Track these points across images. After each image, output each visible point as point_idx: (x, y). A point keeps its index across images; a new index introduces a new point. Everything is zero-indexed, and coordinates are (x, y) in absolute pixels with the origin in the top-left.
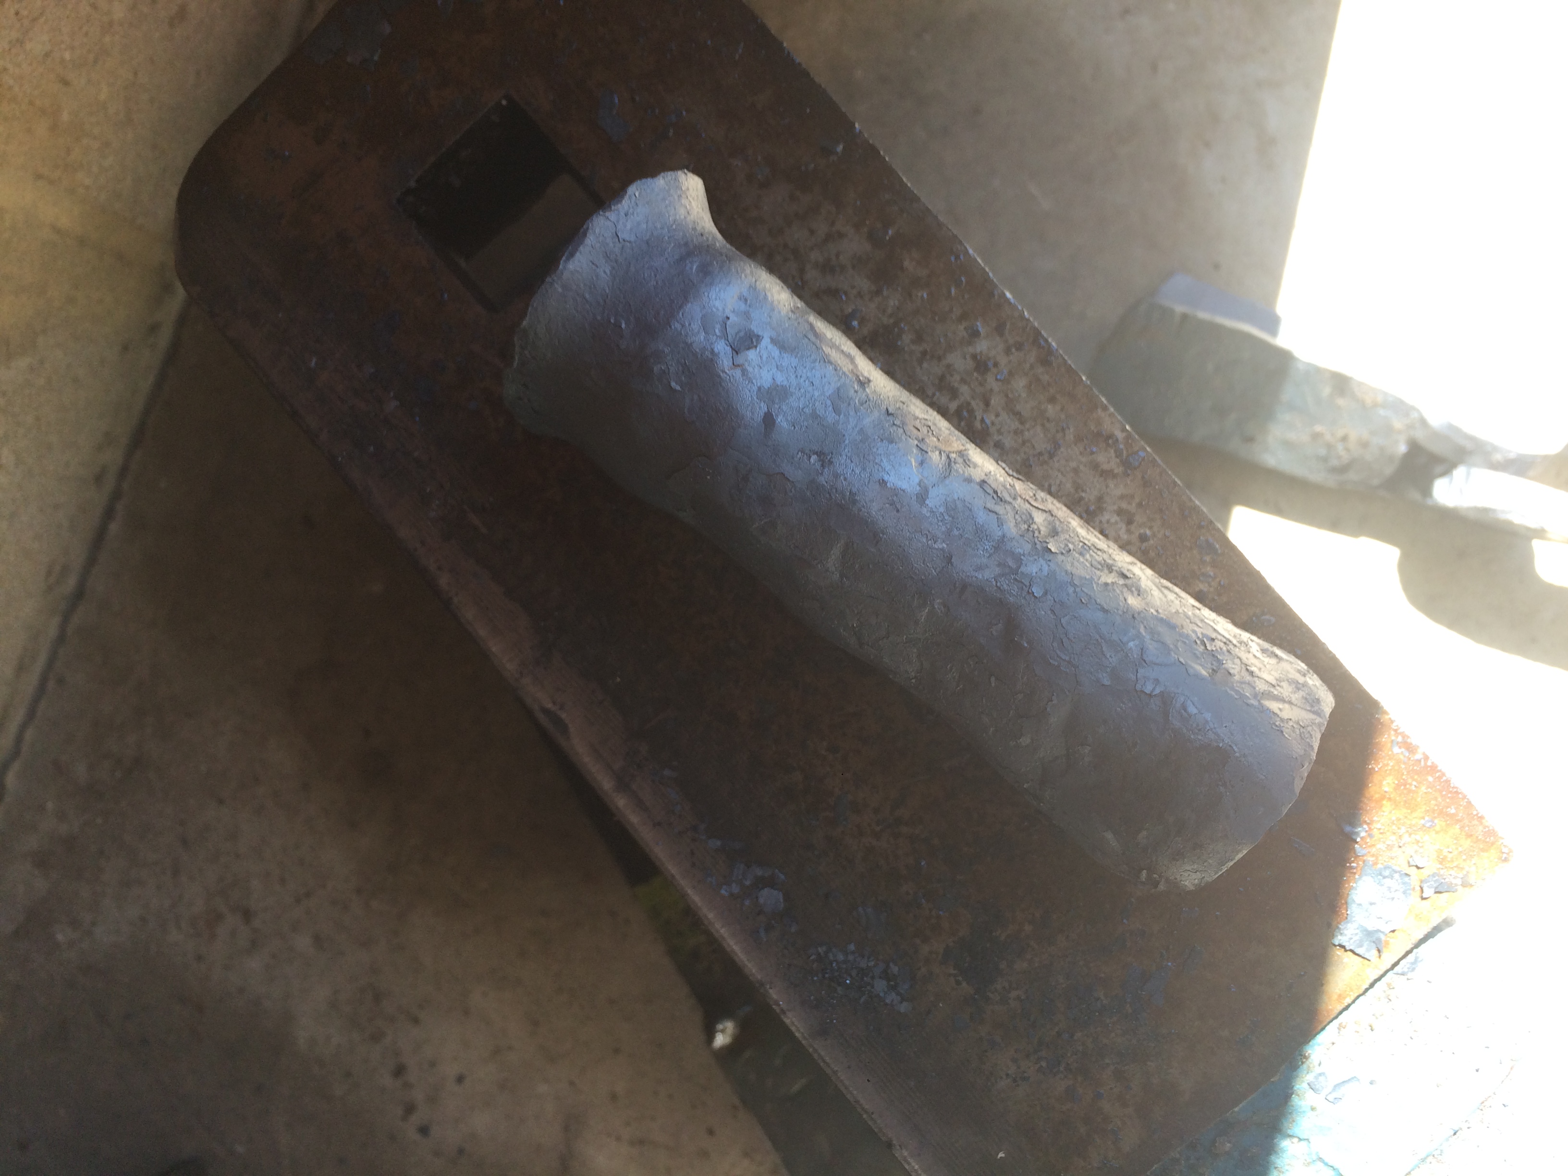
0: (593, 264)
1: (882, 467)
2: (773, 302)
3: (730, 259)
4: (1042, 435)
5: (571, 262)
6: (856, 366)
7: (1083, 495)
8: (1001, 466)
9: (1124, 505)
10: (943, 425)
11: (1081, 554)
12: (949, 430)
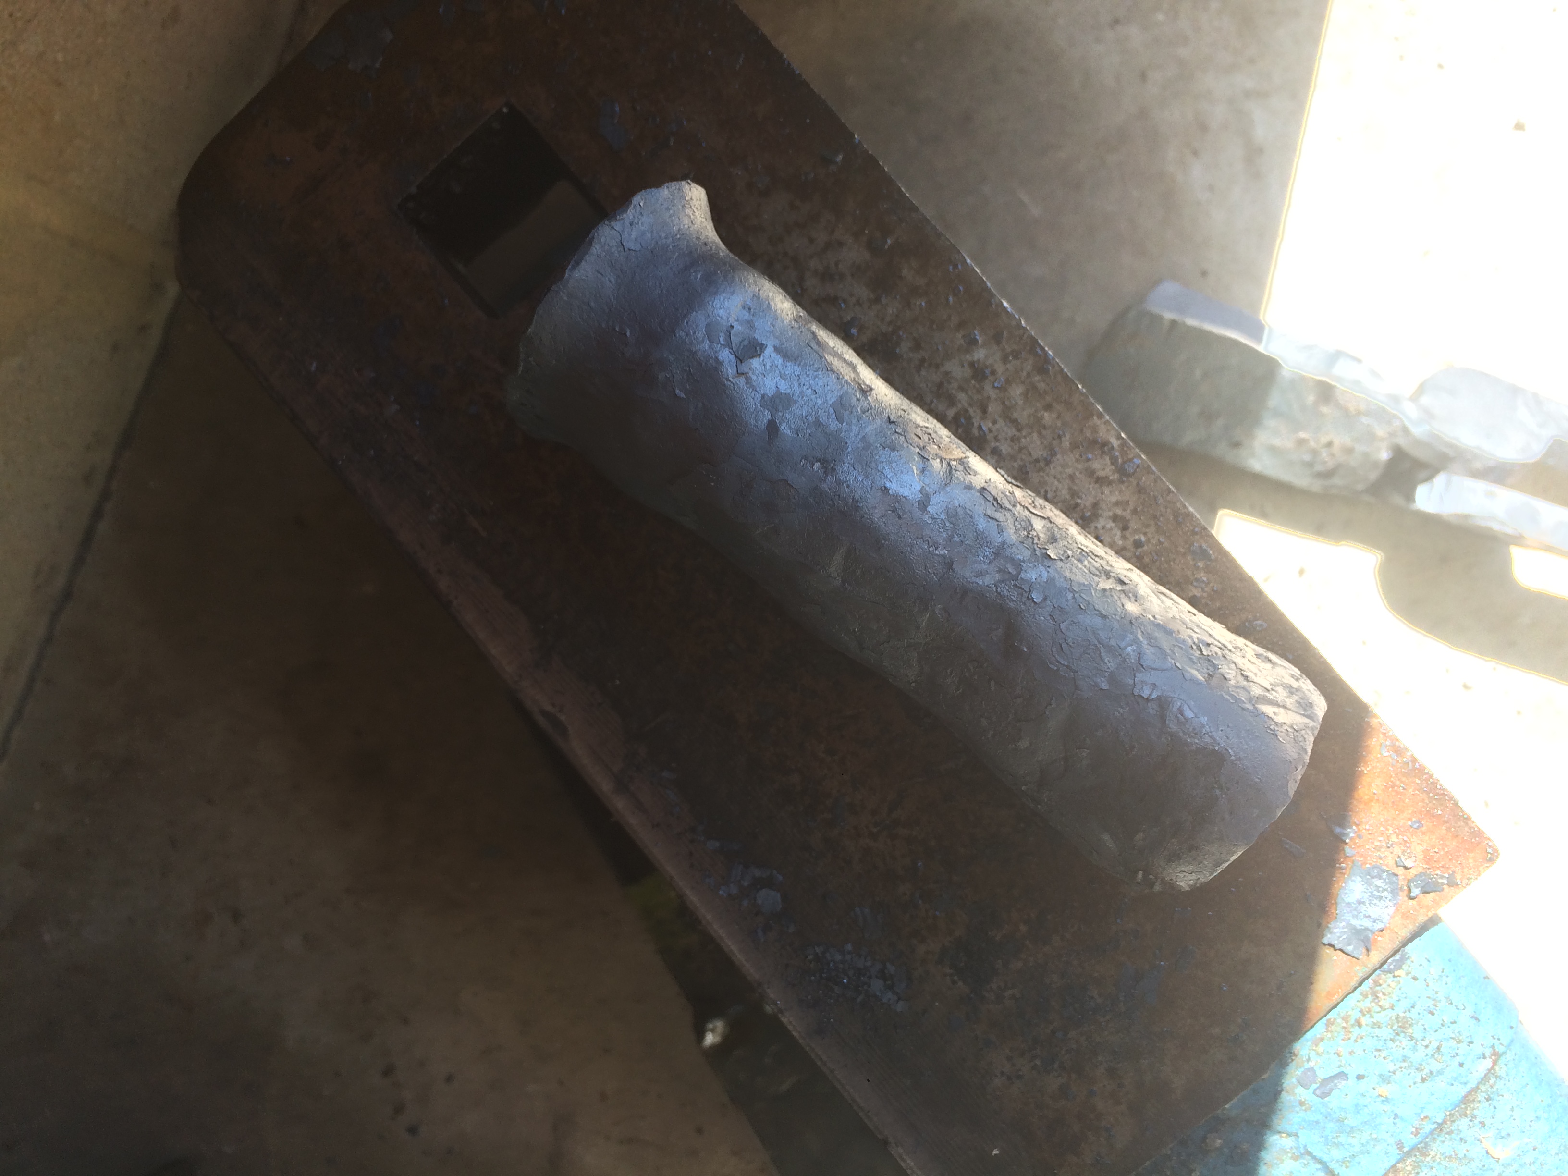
0: (599, 272)
1: (884, 475)
2: (776, 311)
3: (734, 269)
4: (1038, 442)
5: (577, 271)
6: (858, 374)
7: (1079, 501)
8: (1000, 473)
9: (1119, 511)
10: (944, 432)
11: (1079, 560)
12: (950, 437)
